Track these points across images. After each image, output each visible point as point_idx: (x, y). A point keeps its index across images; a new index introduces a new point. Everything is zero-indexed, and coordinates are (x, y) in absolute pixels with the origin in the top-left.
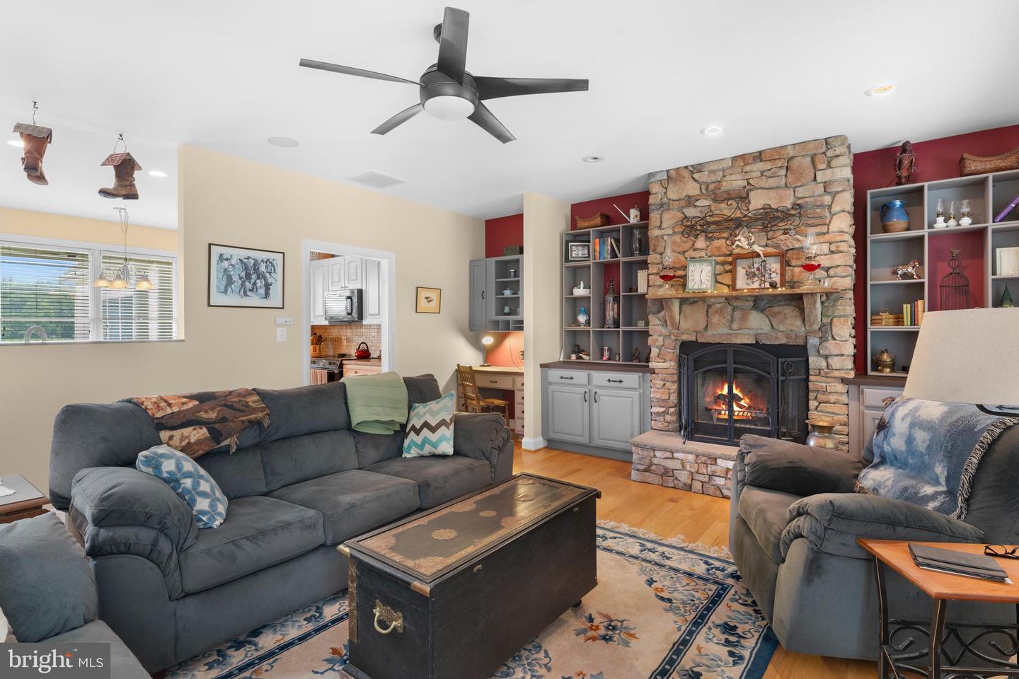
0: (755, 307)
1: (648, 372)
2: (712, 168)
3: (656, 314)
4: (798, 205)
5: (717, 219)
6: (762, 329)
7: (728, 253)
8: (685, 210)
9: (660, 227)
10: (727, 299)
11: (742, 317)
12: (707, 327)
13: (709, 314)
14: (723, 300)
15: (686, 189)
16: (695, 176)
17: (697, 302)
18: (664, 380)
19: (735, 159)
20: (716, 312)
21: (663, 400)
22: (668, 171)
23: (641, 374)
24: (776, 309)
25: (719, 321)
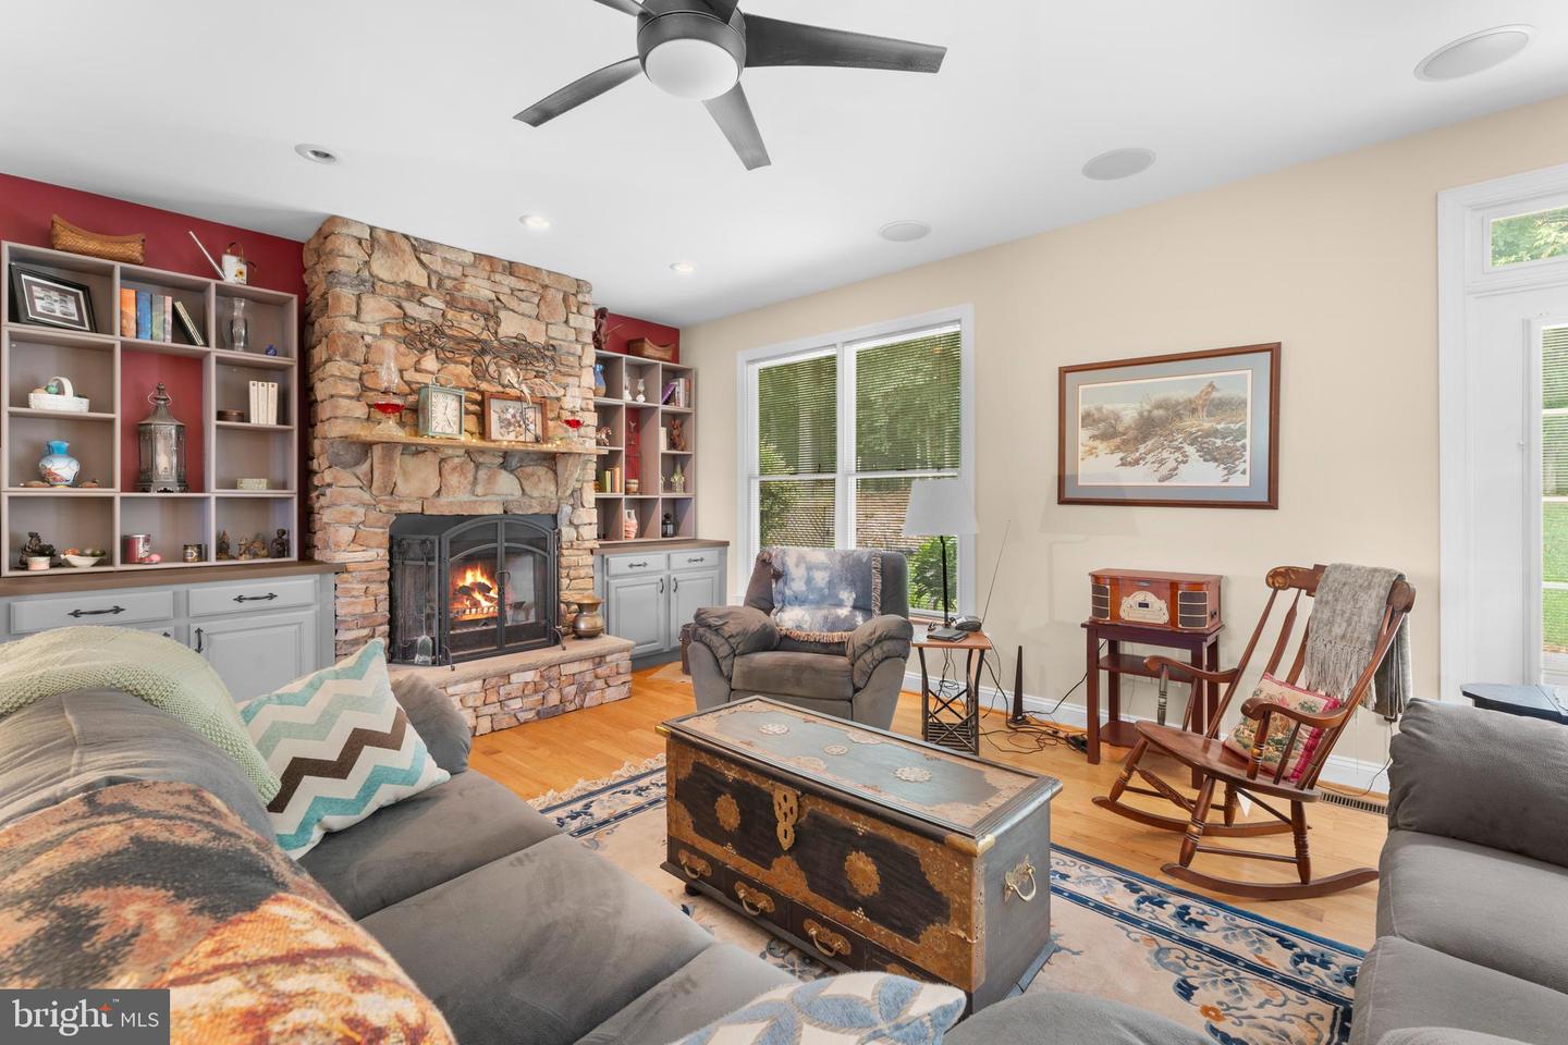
0: (504, 466)
1: (330, 572)
2: (448, 256)
3: (350, 467)
4: (553, 346)
5: (455, 333)
6: (512, 495)
7: (471, 386)
8: (406, 305)
9: (356, 318)
10: (469, 452)
11: (489, 478)
12: (439, 491)
13: (444, 472)
14: (461, 452)
15: (407, 271)
16: (424, 257)
17: (424, 452)
18: (366, 581)
19: (478, 257)
20: (454, 469)
21: (365, 616)
22: (372, 228)
23: (317, 576)
24: (529, 470)
25: (459, 482)
